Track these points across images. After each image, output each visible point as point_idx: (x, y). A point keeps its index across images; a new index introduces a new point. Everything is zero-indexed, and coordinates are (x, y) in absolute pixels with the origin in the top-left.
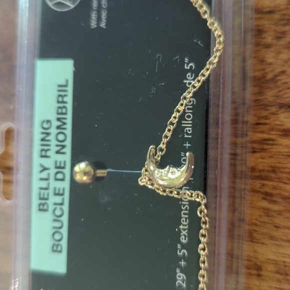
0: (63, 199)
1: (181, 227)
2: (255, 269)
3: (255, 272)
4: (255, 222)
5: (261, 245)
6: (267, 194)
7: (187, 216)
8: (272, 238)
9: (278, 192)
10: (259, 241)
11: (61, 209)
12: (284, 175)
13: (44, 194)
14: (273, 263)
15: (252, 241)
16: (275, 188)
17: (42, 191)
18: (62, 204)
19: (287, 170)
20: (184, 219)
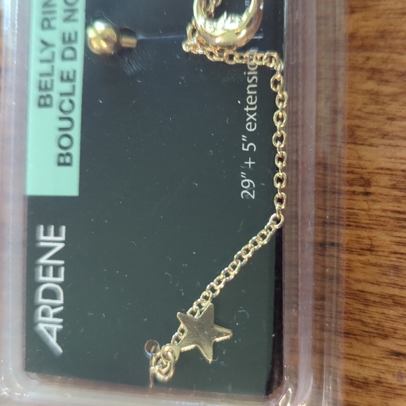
0: (74, 87)
1: (247, 109)
2: (360, 185)
3: (361, 189)
4: (358, 113)
5: (368, 148)
6: (374, 71)
7: (255, 93)
8: (384, 135)
9: (390, 66)
10: (365, 143)
11: (71, 101)
12: (398, 42)
13: (46, 82)
14: (387, 174)
15: (355, 143)
16: (385, 61)
17: (44, 79)
18: (72, 94)
19: (402, 34)
20: (251, 97)
